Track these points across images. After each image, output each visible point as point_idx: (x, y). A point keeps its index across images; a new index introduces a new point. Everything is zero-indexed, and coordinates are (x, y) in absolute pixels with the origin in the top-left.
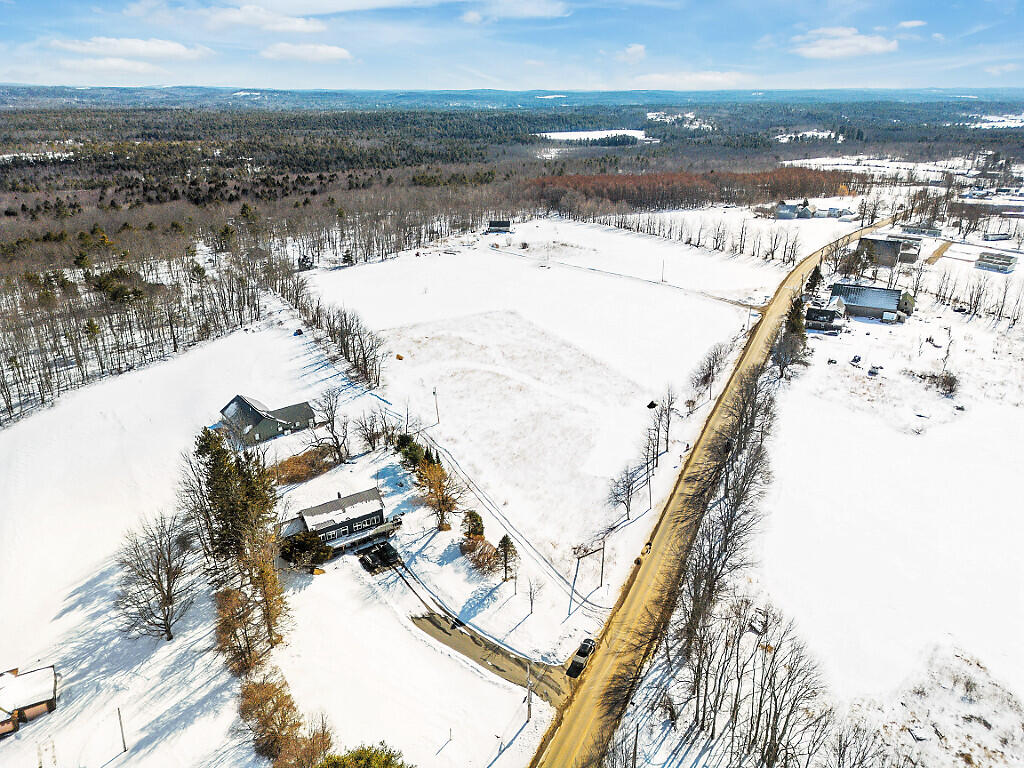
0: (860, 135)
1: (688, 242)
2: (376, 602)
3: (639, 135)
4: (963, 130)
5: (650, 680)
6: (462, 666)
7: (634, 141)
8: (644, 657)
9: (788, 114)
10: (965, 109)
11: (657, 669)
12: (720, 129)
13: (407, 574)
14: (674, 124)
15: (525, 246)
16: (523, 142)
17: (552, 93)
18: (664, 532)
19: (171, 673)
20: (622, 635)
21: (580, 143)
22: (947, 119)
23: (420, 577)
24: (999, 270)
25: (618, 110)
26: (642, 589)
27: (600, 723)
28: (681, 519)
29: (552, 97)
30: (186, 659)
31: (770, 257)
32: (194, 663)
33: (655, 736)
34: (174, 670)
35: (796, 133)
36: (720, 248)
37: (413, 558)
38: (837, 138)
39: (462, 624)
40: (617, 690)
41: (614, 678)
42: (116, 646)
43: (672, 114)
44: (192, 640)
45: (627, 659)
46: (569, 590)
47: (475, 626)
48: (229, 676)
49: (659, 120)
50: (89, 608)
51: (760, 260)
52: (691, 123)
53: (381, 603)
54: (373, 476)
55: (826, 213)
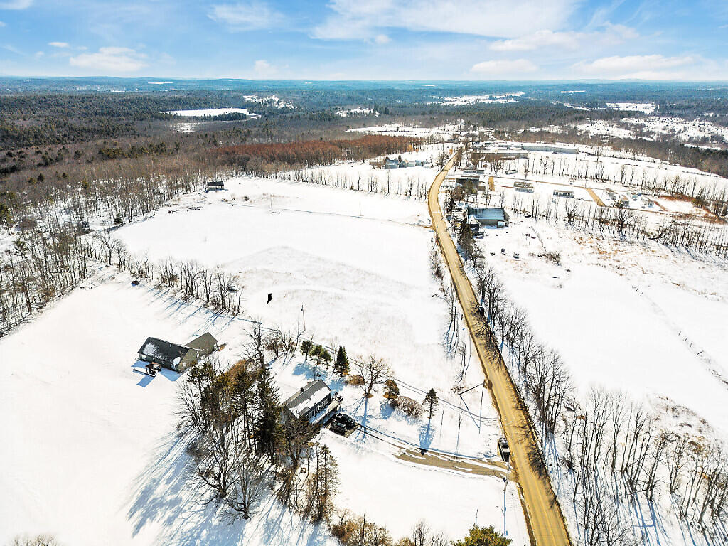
0: (387, 111)
1: (351, 189)
2: (364, 452)
3: (245, 111)
4: (438, 106)
5: (547, 450)
6: (447, 474)
7: (244, 117)
8: (534, 439)
9: (337, 98)
10: (433, 93)
11: (546, 444)
12: (299, 107)
13: (368, 431)
14: (266, 104)
15: (246, 199)
16: (161, 119)
17: (159, 80)
18: (489, 369)
19: (269, 539)
20: (514, 431)
21: (205, 118)
22: (427, 100)
23: (378, 429)
24: (528, 191)
25: (220, 93)
26: (504, 404)
27: (541, 481)
28: (492, 359)
29: (162, 83)
30: (271, 528)
31: (408, 193)
32: (279, 527)
33: (570, 479)
34: (269, 537)
35: (349, 110)
36: (375, 190)
37: (364, 419)
38: (374, 113)
39: (427, 451)
40: (535, 461)
41: (529, 455)
42: (208, 536)
43: (263, 97)
44: (264, 513)
45: (526, 442)
46: (469, 414)
47: (435, 450)
48: (312, 526)
49: (254, 101)
50: (158, 518)
51: (403, 196)
52: (278, 103)
53: (368, 452)
54: (294, 374)
55: (415, 164)
